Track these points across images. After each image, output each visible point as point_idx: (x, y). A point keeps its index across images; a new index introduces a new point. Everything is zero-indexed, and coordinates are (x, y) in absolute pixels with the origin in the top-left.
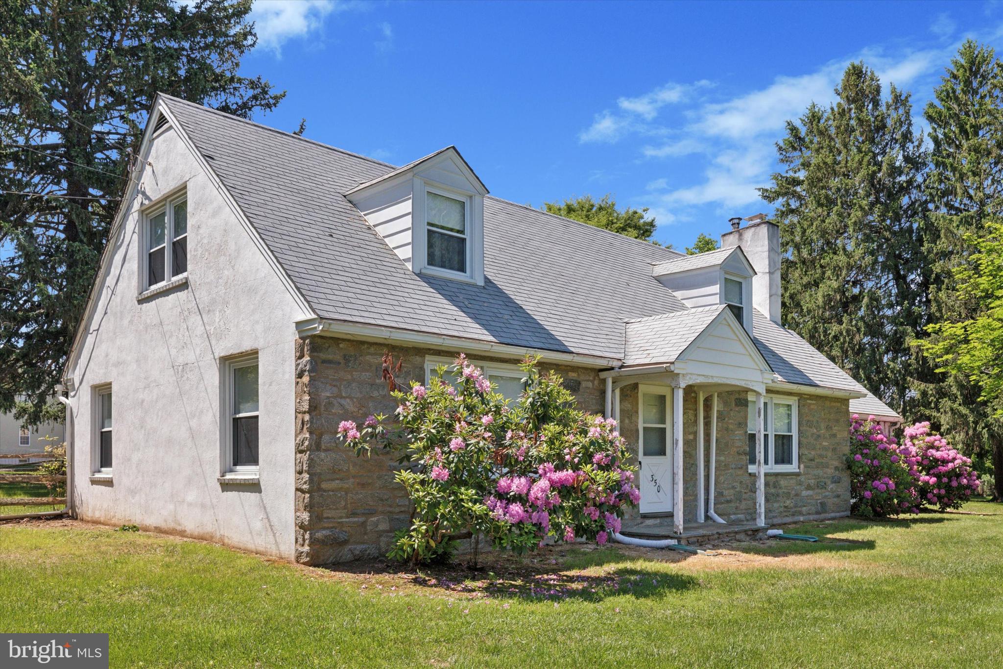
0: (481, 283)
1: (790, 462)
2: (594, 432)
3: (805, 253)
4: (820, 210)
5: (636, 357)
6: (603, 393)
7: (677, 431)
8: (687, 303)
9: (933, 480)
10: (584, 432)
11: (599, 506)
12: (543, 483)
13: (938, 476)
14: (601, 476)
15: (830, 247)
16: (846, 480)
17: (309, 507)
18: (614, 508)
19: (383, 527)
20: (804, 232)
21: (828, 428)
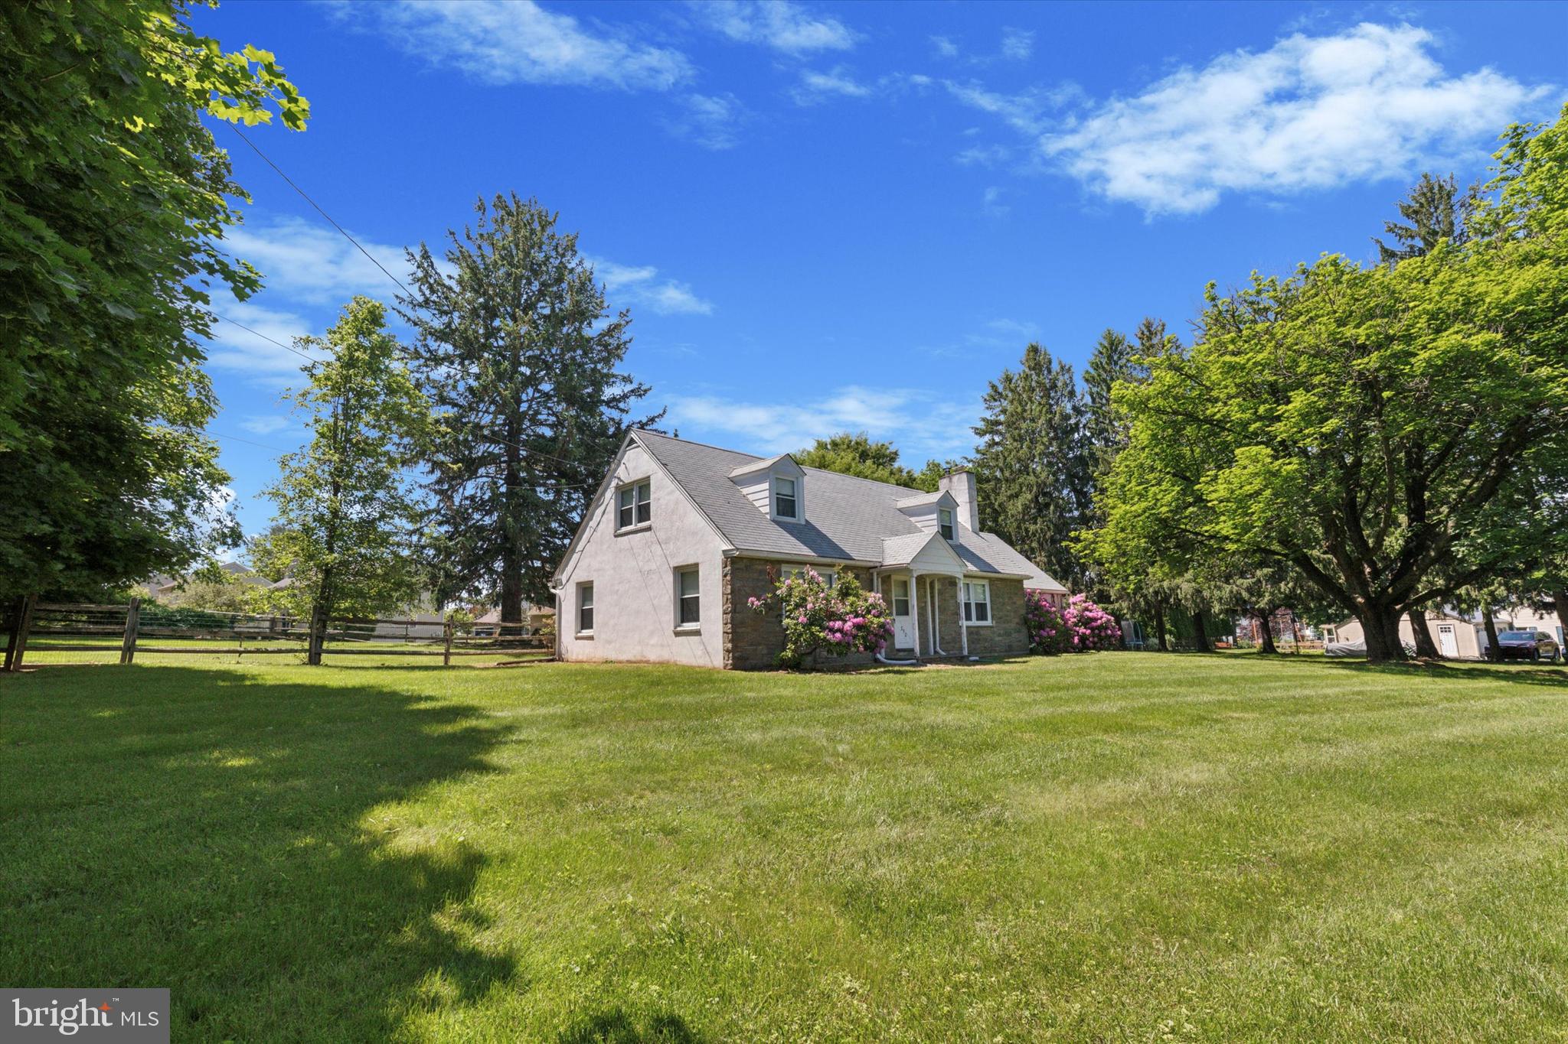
0: (803, 523)
1: (986, 619)
2: (871, 600)
3: (1007, 474)
4: (1015, 444)
5: (889, 561)
6: (872, 580)
7: (913, 601)
8: (919, 525)
9: (1088, 632)
10: (866, 600)
11: (876, 635)
12: (849, 624)
13: (1093, 629)
14: (876, 620)
15: (1025, 470)
16: (1024, 630)
17: (732, 641)
18: (882, 637)
19: (765, 652)
20: (1005, 459)
21: (1010, 598)
